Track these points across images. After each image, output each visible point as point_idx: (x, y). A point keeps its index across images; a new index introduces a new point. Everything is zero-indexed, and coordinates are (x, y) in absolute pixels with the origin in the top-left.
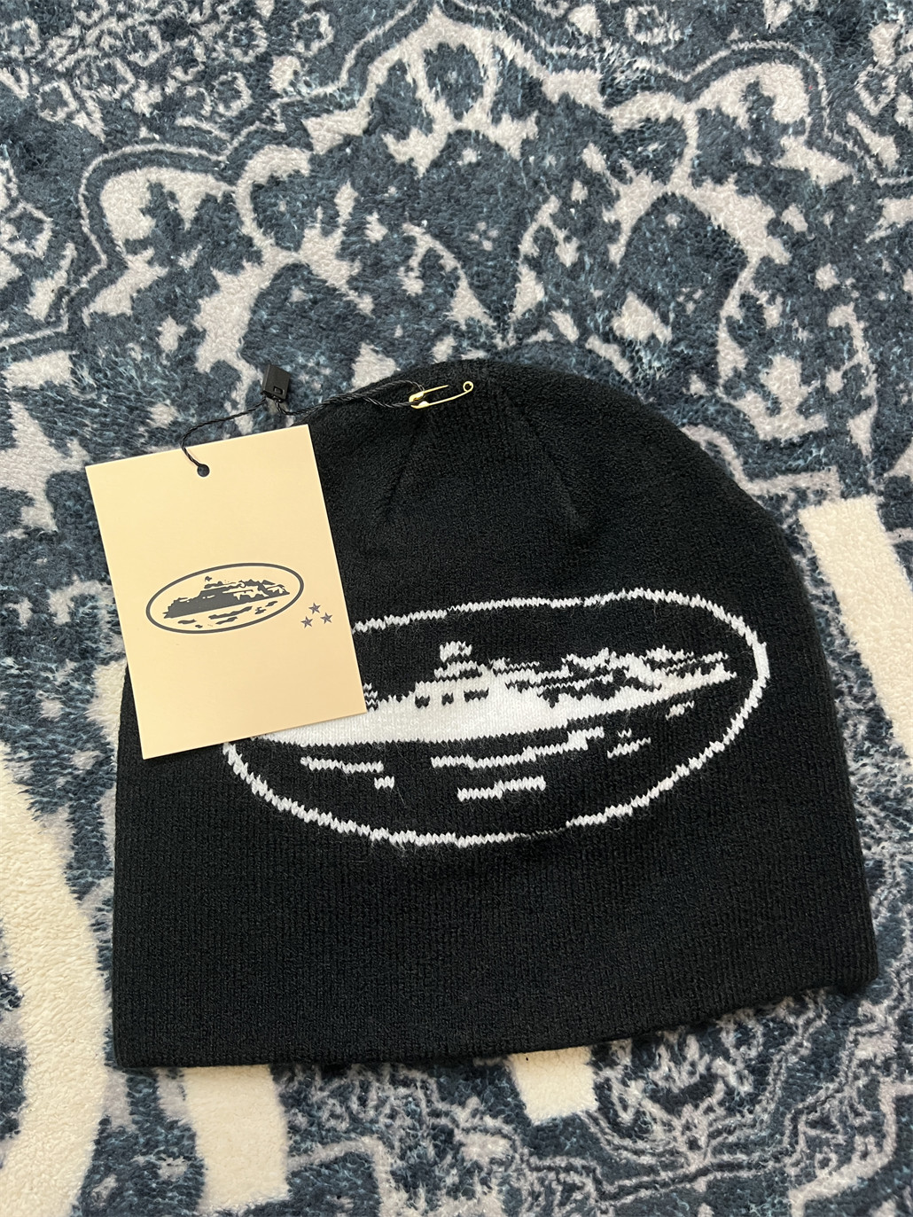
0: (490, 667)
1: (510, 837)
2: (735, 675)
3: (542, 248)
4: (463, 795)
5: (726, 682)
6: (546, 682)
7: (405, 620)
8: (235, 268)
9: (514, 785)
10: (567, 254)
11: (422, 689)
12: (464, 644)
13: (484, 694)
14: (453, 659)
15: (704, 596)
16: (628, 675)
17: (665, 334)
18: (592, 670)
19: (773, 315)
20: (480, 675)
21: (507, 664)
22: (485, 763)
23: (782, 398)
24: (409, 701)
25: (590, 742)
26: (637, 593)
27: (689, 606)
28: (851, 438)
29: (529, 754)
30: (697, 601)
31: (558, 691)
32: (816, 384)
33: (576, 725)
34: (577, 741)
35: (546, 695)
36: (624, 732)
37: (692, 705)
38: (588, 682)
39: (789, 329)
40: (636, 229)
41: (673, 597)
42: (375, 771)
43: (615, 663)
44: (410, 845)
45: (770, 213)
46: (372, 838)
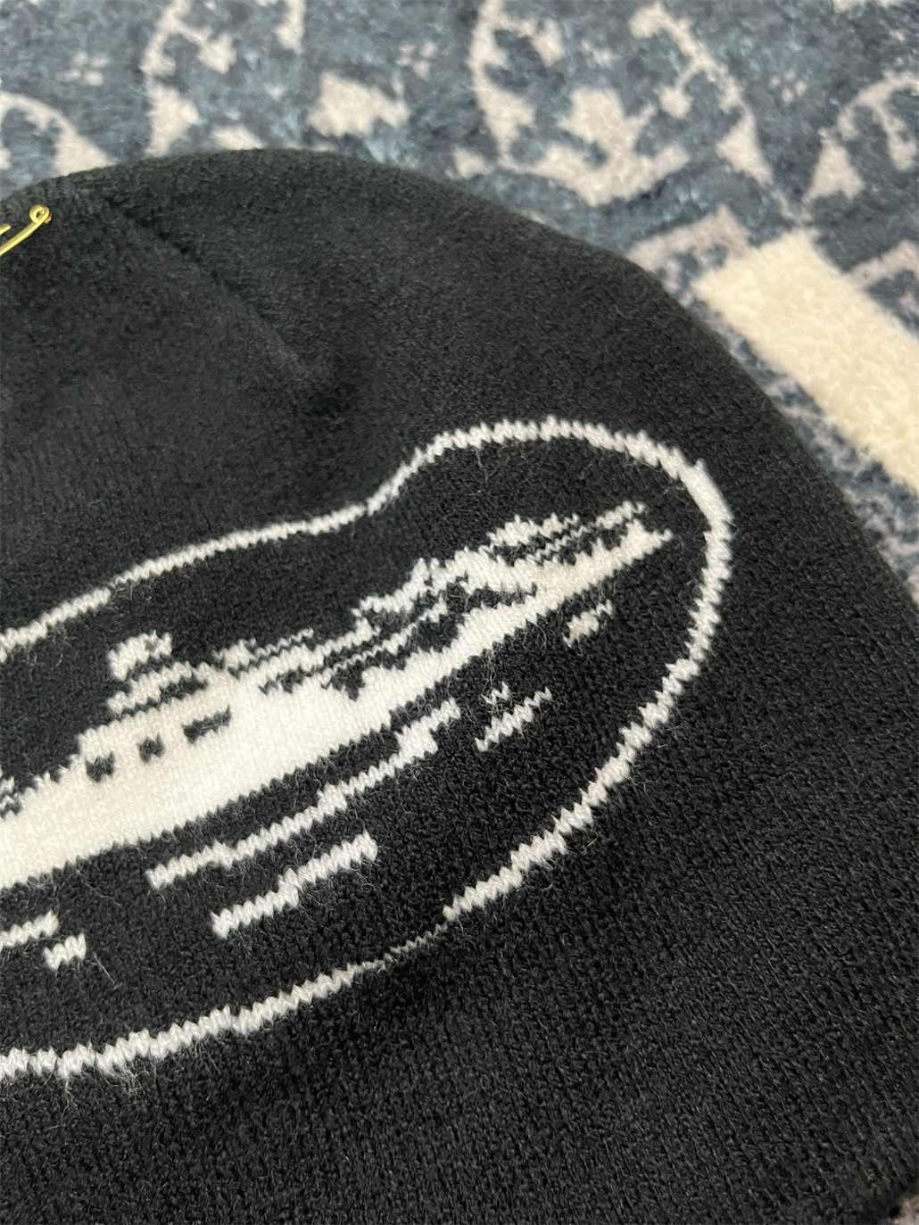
0: (219, 665)
1: (343, 977)
2: (668, 535)
3: (177, 59)
4: (224, 923)
5: (657, 552)
6: (332, 660)
9: (318, 869)
10: (218, 55)
11: (94, 743)
12: (154, 637)
13: (224, 719)
14: (140, 670)
15: (561, 415)
16: (470, 588)
17: (396, 113)
18: (409, 607)
19: (550, 45)
20: (202, 686)
21: (252, 650)
22: (252, 846)
23: (605, 143)
24: (75, 774)
25: (438, 735)
26: (441, 444)
27: (541, 441)
28: (730, 165)
29: (333, 800)
30: (552, 428)
31: (359, 667)
32: (649, 111)
33: (405, 717)
34: (417, 743)
35: (336, 683)
36: (495, 693)
37: (608, 608)
38: (408, 631)
39: (580, 56)
41: (506, 431)
42: (42, 935)
43: (442, 580)
46: (64, 1073)
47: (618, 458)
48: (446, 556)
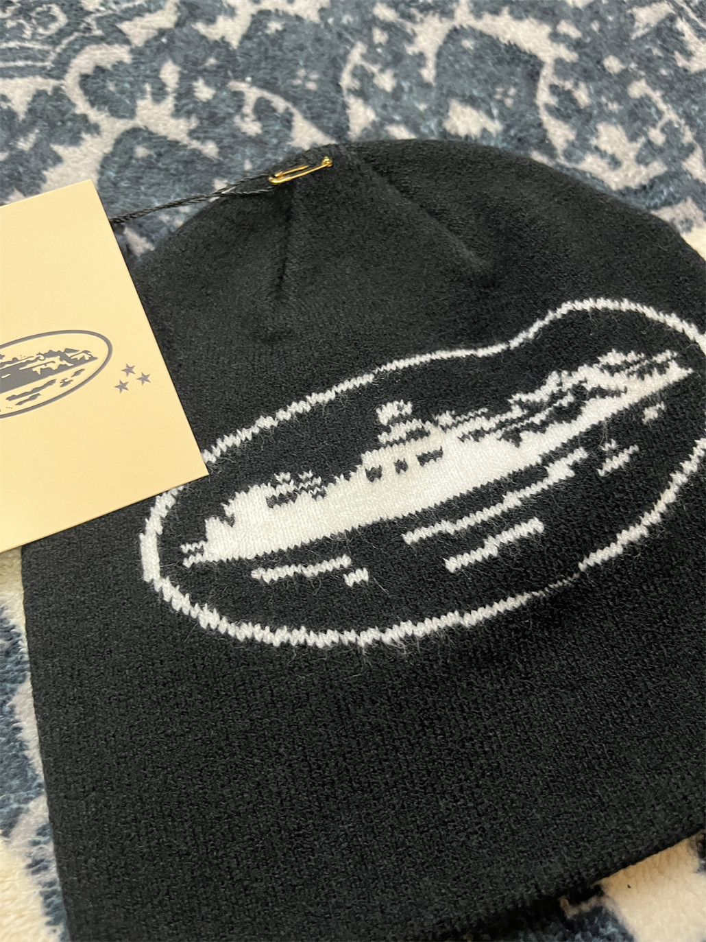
0: (436, 423)
1: (520, 600)
2: (690, 371)
3: (361, 80)
4: (453, 564)
5: (686, 379)
6: (501, 425)
7: (330, 395)
8: (75, 140)
9: (508, 536)
10: (386, 81)
11: (370, 459)
12: (402, 403)
13: (438, 454)
14: (395, 420)
16: (589, 387)
17: (495, 127)
18: (546, 399)
19: (583, 96)
20: (427, 434)
21: (454, 417)
22: (465, 523)
23: (619, 156)
24: (359, 476)
25: (575, 467)
26: (565, 308)
27: (621, 311)
28: (691, 175)
29: (512, 500)
30: (626, 305)
31: (518, 431)
32: (642, 140)
33: (551, 458)
34: (560, 472)
35: (506, 437)
36: (607, 445)
37: (663, 406)
38: (547, 412)
39: (600, 105)
40: (439, 55)
41: (602, 303)
42: (341, 566)
43: (570, 381)
44: (409, 640)
45: (547, 29)
46: (362, 644)
47: (662, 326)
48: (572, 368)
